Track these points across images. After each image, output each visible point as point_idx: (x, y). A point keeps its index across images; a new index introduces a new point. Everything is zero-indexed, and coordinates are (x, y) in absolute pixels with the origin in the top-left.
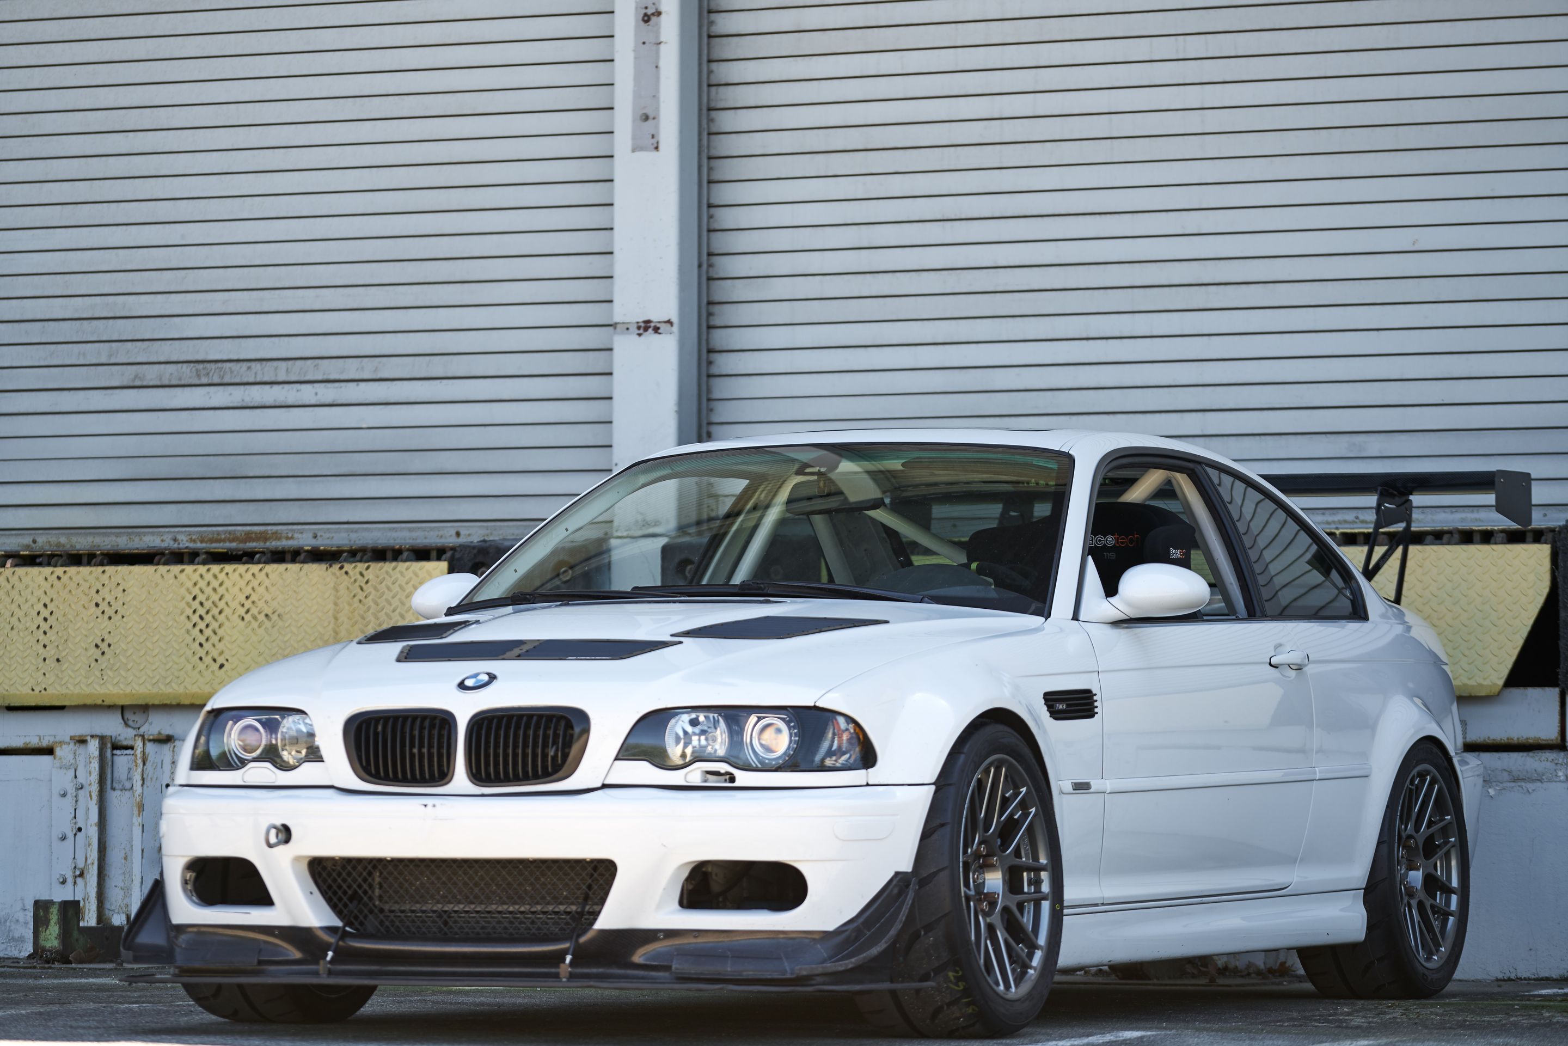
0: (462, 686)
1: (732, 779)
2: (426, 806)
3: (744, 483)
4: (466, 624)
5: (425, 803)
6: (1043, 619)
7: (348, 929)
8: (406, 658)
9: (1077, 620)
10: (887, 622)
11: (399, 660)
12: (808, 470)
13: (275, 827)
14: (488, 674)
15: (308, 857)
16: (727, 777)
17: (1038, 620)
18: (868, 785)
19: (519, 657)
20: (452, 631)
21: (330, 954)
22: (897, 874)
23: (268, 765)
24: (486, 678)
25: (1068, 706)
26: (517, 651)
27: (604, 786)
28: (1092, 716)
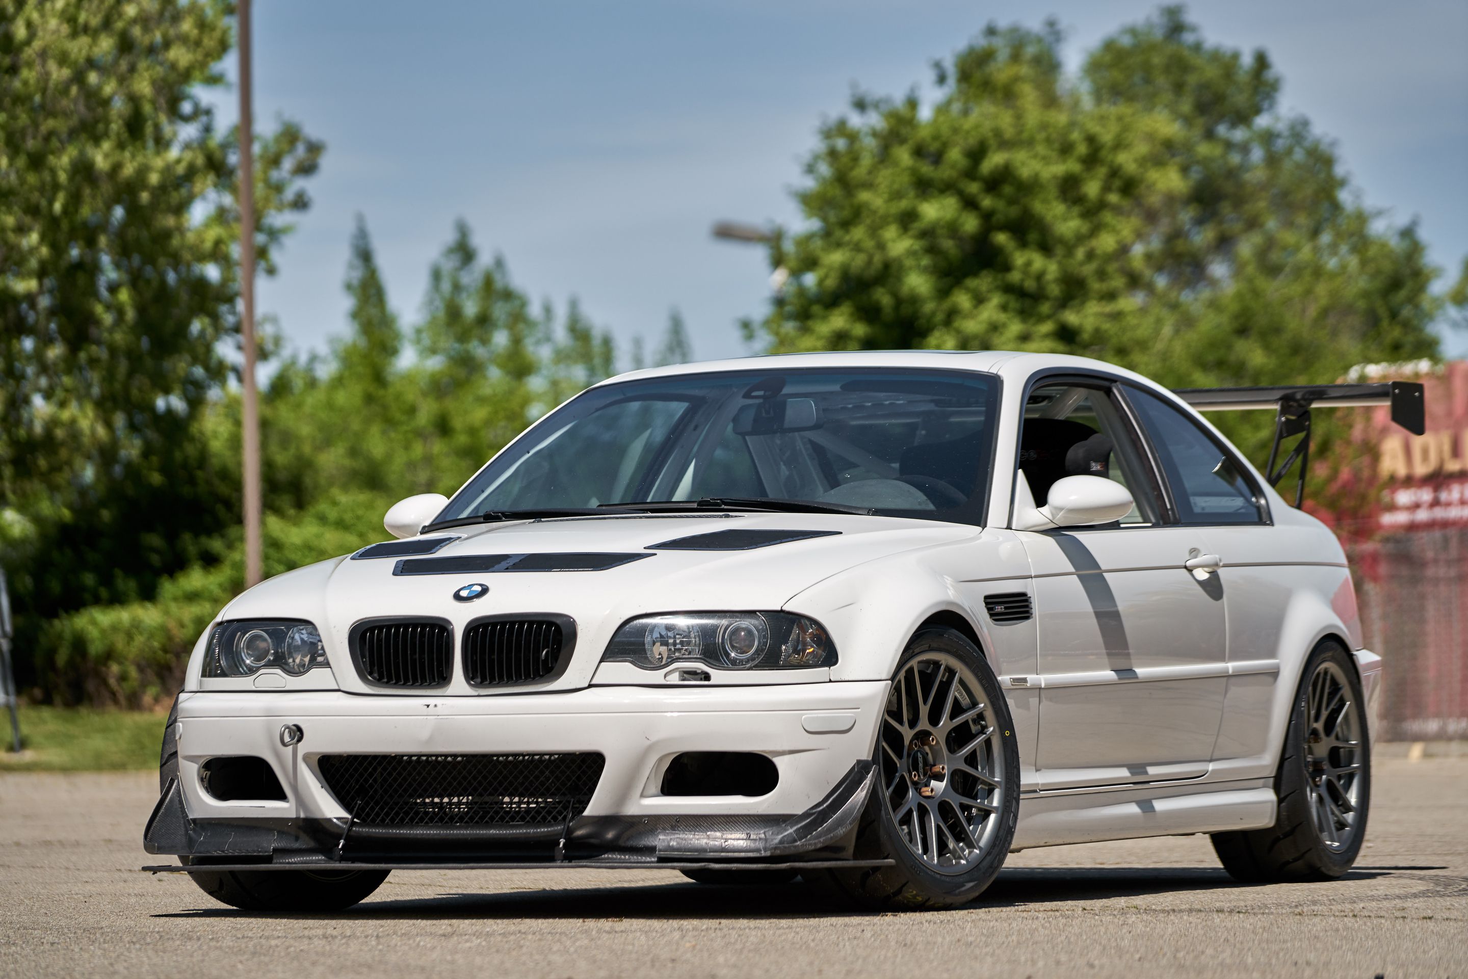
0: (457, 597)
1: (707, 677)
2: (428, 706)
3: (684, 405)
4: (449, 540)
5: (428, 704)
6: (980, 529)
7: (355, 820)
8: (401, 572)
9: (1011, 529)
10: (841, 533)
11: (395, 574)
12: (754, 394)
13: (288, 727)
14: (481, 585)
15: (319, 753)
16: (703, 676)
17: (977, 529)
18: (830, 681)
19: (507, 570)
20: (438, 547)
21: (342, 842)
22: (859, 762)
23: (279, 671)
24: (479, 589)
25: (1006, 608)
26: (504, 564)
27: (590, 686)
28: (1027, 618)
